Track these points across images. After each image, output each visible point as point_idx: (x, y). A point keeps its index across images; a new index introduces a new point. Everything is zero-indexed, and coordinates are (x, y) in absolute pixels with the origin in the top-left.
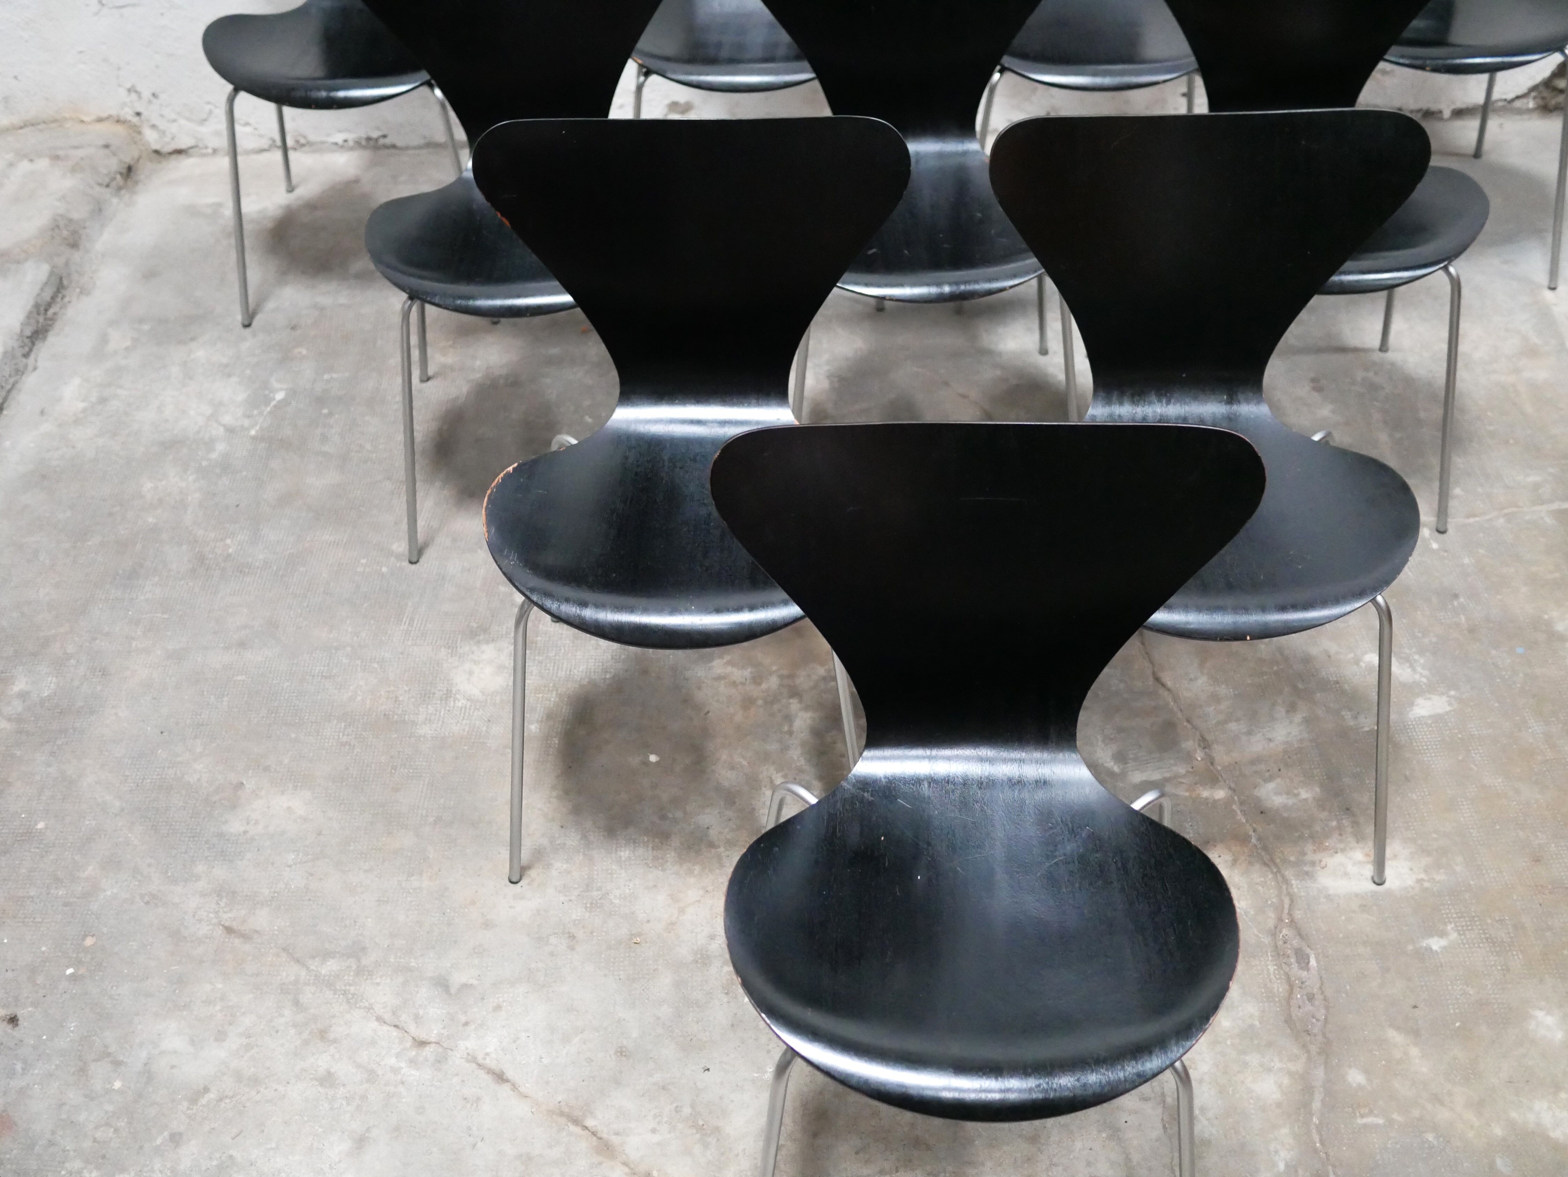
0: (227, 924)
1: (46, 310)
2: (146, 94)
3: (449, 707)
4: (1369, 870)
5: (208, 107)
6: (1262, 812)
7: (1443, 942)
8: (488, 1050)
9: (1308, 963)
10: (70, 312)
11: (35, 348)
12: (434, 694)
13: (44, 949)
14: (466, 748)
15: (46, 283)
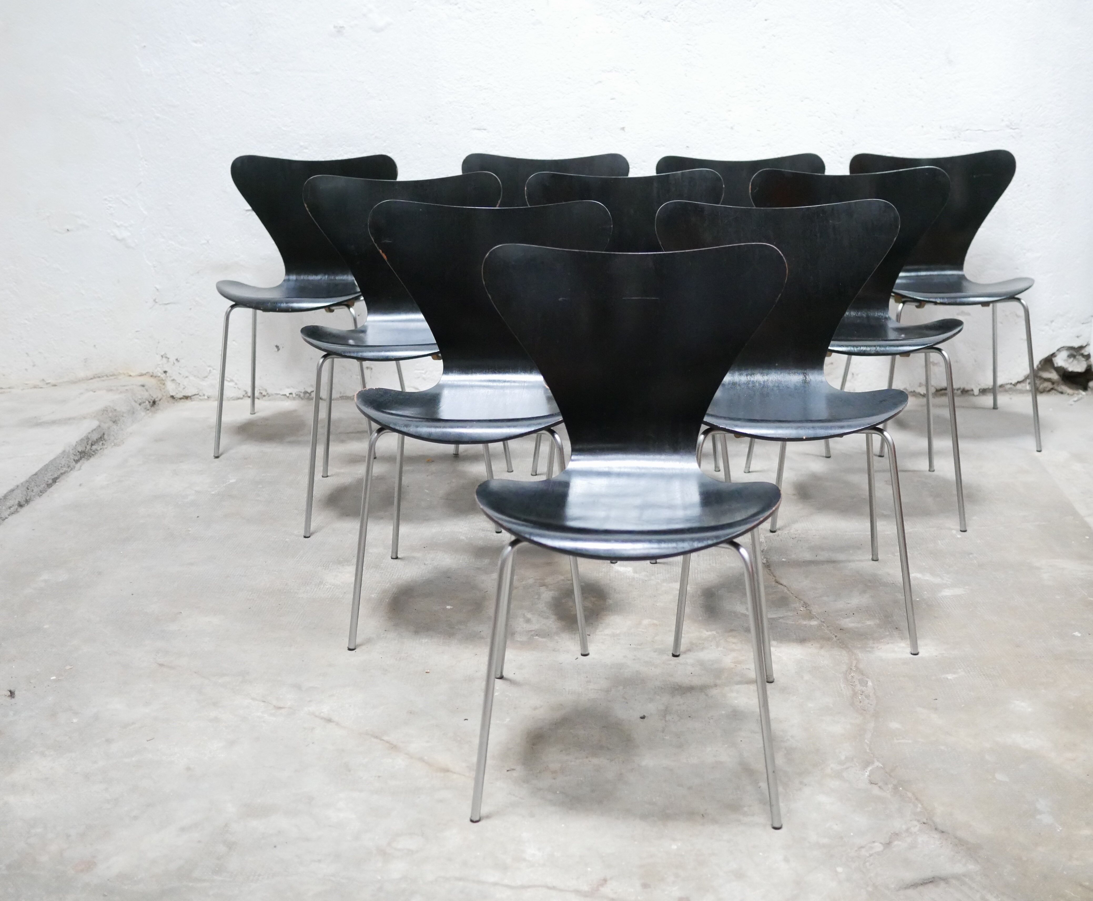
0: (160, 663)
1: (92, 445)
2: (172, 359)
3: (320, 588)
4: (909, 650)
5: (209, 369)
6: (841, 629)
7: (955, 676)
8: (323, 711)
9: (867, 683)
10: (106, 451)
11: (81, 461)
12: (311, 583)
13: (38, 670)
14: (328, 602)
15: (95, 430)
